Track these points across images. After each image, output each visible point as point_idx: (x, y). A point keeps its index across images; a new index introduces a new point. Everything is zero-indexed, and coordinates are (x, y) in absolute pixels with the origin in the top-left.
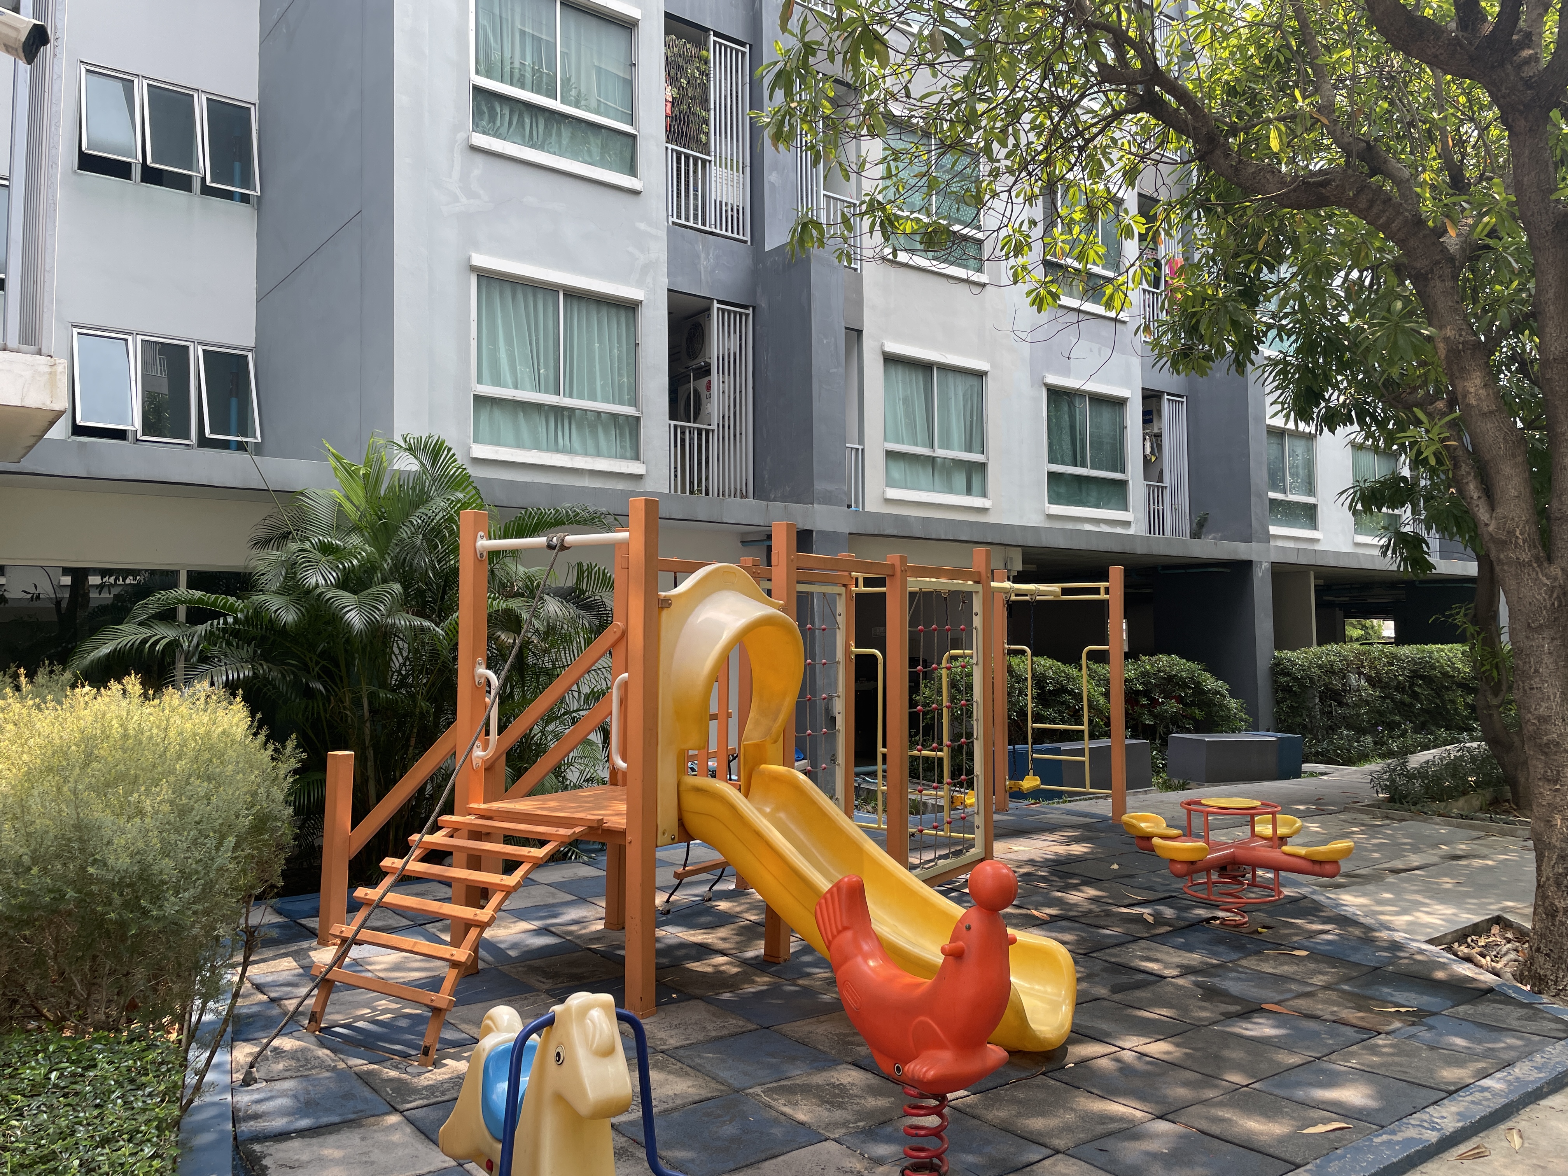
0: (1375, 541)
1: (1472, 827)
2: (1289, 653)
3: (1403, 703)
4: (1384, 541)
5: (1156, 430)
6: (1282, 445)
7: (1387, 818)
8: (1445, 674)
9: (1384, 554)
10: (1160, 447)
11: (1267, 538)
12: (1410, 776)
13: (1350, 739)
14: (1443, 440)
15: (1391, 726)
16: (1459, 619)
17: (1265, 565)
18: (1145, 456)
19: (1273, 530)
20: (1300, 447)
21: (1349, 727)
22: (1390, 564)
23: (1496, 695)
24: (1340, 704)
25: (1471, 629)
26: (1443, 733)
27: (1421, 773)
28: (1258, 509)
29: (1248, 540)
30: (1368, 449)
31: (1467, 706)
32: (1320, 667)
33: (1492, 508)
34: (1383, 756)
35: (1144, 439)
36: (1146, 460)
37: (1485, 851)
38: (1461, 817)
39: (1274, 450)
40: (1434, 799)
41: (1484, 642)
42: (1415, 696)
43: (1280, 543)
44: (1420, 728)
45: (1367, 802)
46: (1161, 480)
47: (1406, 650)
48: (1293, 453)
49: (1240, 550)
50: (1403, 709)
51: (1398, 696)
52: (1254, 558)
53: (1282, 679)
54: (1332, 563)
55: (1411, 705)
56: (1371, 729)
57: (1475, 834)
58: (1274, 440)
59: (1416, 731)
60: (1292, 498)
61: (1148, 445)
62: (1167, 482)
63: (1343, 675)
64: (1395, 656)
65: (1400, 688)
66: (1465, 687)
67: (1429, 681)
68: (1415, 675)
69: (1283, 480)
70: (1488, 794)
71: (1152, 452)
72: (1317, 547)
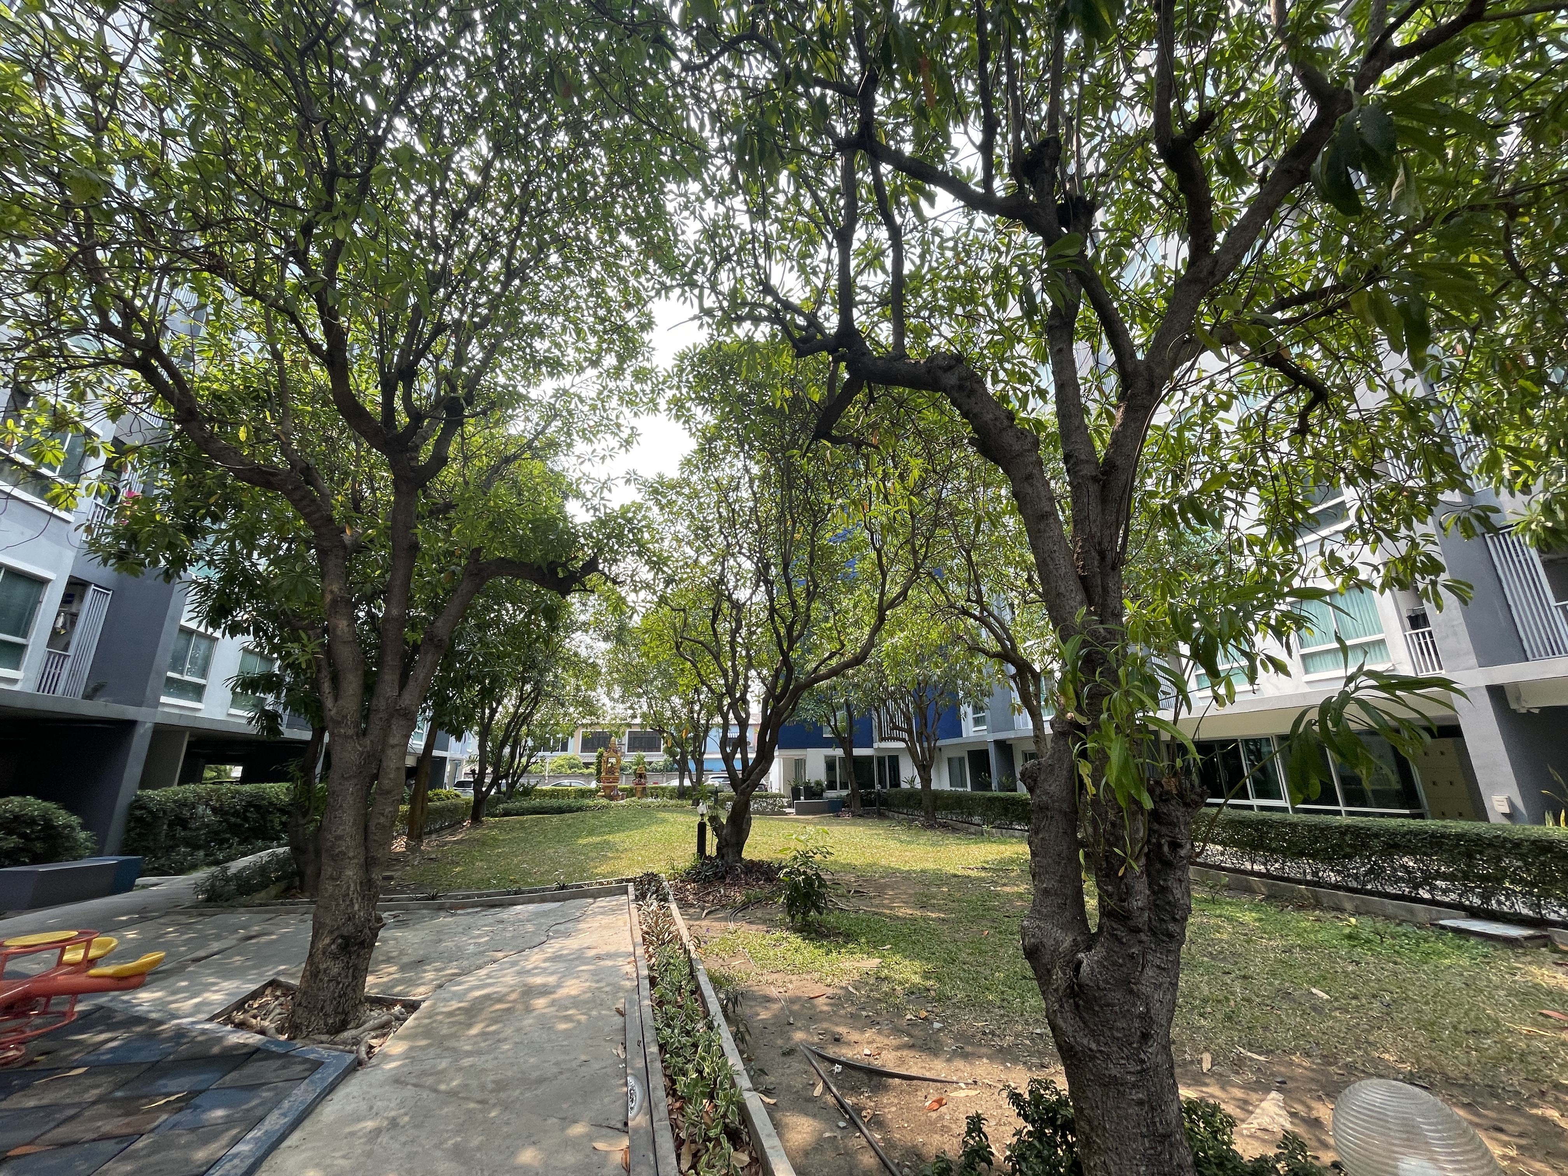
0: (245, 714)
1: (266, 912)
2: (150, 792)
3: (235, 824)
4: (252, 714)
5: (74, 610)
6: (189, 642)
7: (201, 915)
8: (271, 803)
9: (250, 723)
10: (73, 623)
11: (157, 704)
12: (228, 880)
13: (185, 855)
14: (313, 653)
15: (221, 842)
16: (292, 768)
17: (149, 725)
18: (54, 629)
19: (163, 699)
20: (204, 645)
21: (187, 845)
22: (253, 730)
23: (304, 817)
24: (185, 828)
25: (298, 774)
26: (260, 843)
27: (237, 876)
28: (153, 682)
29: (140, 705)
30: (256, 654)
31: (282, 823)
32: (175, 802)
33: (336, 699)
34: (209, 865)
35: (58, 615)
36: (55, 632)
37: (272, 928)
38: (261, 905)
39: (182, 642)
40: (242, 894)
41: (305, 783)
42: (246, 819)
43: (166, 709)
44: (244, 841)
45: (187, 904)
46: (66, 649)
47: (247, 788)
48: (197, 646)
49: (129, 712)
50: (234, 829)
51: (233, 820)
52: (139, 719)
53: (138, 813)
54: (206, 726)
55: (242, 825)
56: (205, 846)
57: (268, 916)
58: (183, 636)
59: (240, 844)
60: (187, 678)
61: (61, 620)
62: (71, 652)
63: (193, 806)
64: (238, 792)
65: (236, 814)
66: (283, 811)
67: (258, 808)
68: (250, 804)
69: (183, 666)
70: (283, 885)
71: (63, 627)
72: (198, 715)
